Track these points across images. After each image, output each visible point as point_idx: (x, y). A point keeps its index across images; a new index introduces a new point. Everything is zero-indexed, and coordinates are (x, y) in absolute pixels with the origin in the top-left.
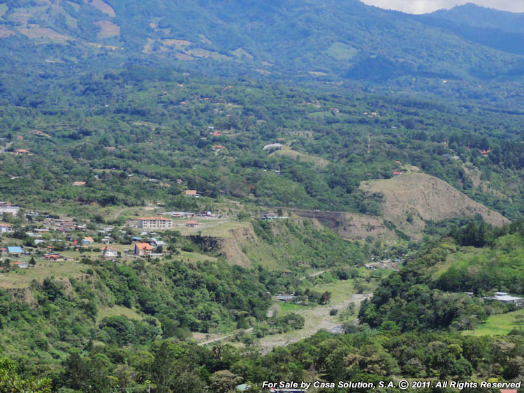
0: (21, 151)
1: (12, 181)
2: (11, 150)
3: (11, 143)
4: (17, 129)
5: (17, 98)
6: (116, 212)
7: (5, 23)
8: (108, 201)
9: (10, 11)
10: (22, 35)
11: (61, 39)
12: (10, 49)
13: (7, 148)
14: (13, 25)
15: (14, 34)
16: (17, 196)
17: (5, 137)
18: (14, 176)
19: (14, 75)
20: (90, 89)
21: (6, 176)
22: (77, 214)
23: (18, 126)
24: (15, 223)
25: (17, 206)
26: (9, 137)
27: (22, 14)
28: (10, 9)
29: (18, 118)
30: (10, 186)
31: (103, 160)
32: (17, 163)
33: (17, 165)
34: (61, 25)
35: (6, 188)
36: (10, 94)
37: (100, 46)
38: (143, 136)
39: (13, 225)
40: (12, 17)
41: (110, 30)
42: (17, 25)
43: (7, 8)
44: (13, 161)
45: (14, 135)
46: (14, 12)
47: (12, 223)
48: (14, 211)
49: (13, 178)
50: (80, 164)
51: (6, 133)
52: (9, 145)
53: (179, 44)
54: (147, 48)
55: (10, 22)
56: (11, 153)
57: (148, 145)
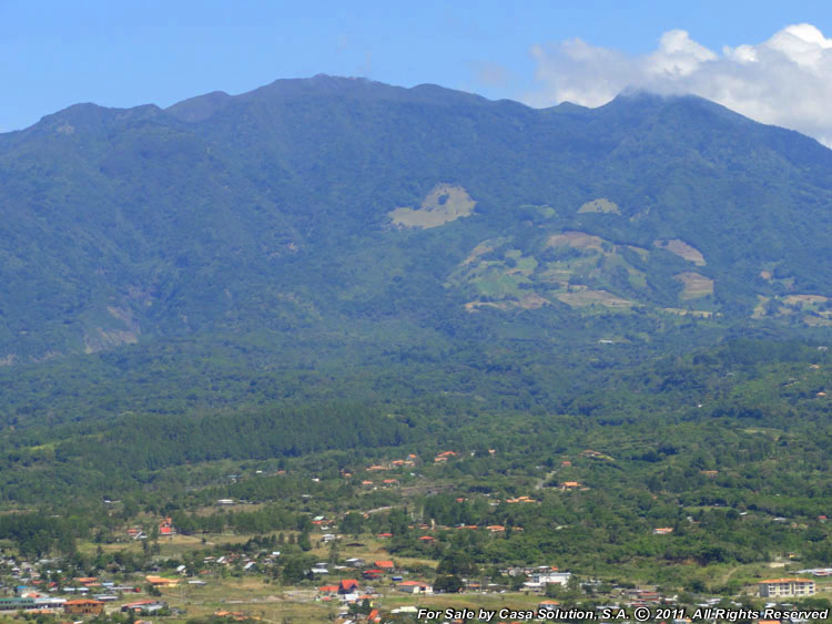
0: (569, 484)
1: (559, 532)
2: (554, 484)
3: (553, 473)
4: (560, 451)
5: (560, 402)
6: (725, 574)
7: (535, 287)
8: (710, 557)
9: (541, 267)
10: (563, 303)
11: (622, 305)
12: (544, 326)
13: (546, 481)
14: (546, 289)
15: (549, 302)
16: (567, 556)
17: (543, 463)
18: (560, 524)
19: (552, 367)
20: (672, 381)
21: (548, 524)
22: (663, 580)
23: (563, 446)
24: (566, 599)
25: (567, 571)
26: (550, 464)
27: (559, 271)
28: (540, 265)
29: (562, 433)
30: (554, 540)
31: (698, 491)
32: (565, 503)
33: (563, 507)
34: (621, 284)
35: (549, 544)
36: (547, 395)
37: (683, 313)
38: (761, 450)
39: (563, 602)
40: (545, 276)
41: (699, 287)
42: (553, 289)
43: (536, 263)
44: (558, 501)
45: (556, 461)
46: (546, 268)
47: (560, 599)
48: (561, 579)
49: (559, 528)
50: (663, 500)
51: (544, 458)
52: (549, 476)
53: (810, 301)
54: (759, 311)
55: (542, 285)
56: (554, 488)
57: (769, 464)
